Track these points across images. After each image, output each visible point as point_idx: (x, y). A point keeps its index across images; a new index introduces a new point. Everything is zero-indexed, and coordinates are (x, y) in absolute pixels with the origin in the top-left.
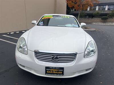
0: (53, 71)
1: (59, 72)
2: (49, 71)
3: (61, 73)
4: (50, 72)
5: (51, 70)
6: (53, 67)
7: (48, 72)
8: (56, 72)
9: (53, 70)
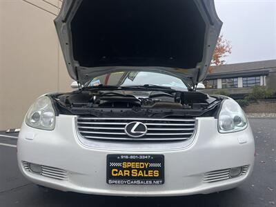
0: (130, 169)
1: (150, 173)
2: (119, 168)
3: (156, 173)
4: (120, 173)
5: (125, 165)
6: (129, 155)
7: (115, 172)
8: (141, 173)
9: (132, 165)
